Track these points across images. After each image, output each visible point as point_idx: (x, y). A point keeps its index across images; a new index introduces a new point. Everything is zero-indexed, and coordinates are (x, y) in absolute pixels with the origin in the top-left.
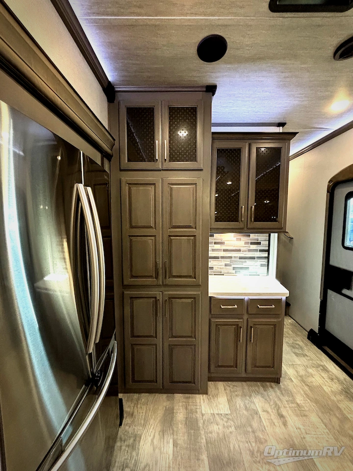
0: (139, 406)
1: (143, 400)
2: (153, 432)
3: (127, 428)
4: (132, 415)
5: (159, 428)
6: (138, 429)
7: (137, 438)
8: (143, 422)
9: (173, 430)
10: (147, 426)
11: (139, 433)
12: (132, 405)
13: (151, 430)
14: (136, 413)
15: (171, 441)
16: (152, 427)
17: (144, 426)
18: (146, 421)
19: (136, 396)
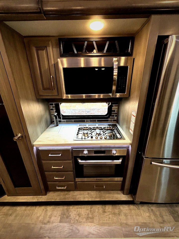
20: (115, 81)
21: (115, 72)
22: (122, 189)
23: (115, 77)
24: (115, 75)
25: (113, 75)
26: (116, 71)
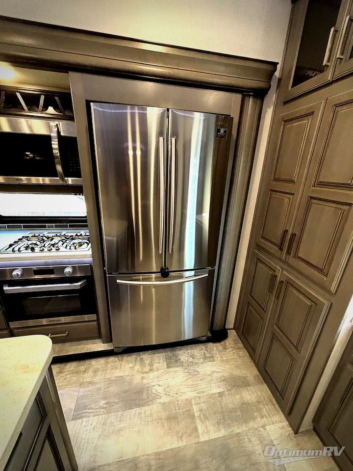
0: (234, 351)
1: (241, 353)
2: (221, 371)
3: (215, 349)
4: (225, 348)
5: (226, 375)
6: (218, 357)
7: (212, 358)
8: (224, 359)
9: (230, 390)
10: (222, 364)
11: (215, 358)
12: (233, 346)
13: (221, 368)
14: (228, 351)
15: (221, 390)
16: (224, 368)
17: (222, 361)
18: (227, 361)
19: (241, 345)
20: (57, 157)
21: (55, 145)
22: (99, 336)
23: (56, 152)
24: (55, 149)
25: (51, 149)
26: (56, 141)
